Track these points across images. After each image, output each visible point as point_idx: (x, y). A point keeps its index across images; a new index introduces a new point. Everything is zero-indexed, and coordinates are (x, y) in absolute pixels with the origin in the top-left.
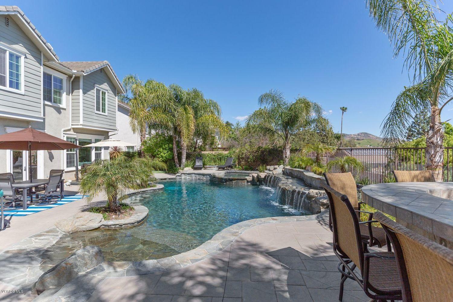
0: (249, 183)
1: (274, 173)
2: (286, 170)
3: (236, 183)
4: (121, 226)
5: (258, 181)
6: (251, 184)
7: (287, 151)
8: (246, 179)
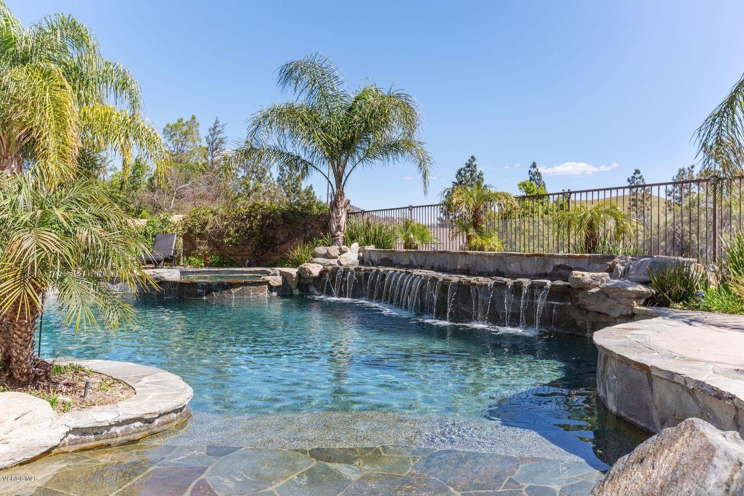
0: (275, 294)
1: (344, 263)
2: (370, 255)
3: (242, 293)
4: (150, 421)
5: (299, 286)
6: (278, 295)
7: (340, 214)
8: (267, 282)
